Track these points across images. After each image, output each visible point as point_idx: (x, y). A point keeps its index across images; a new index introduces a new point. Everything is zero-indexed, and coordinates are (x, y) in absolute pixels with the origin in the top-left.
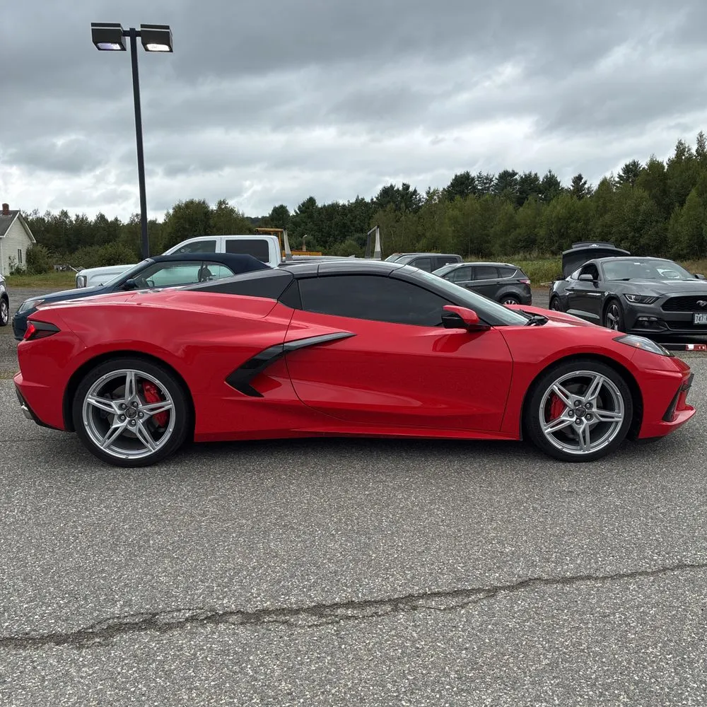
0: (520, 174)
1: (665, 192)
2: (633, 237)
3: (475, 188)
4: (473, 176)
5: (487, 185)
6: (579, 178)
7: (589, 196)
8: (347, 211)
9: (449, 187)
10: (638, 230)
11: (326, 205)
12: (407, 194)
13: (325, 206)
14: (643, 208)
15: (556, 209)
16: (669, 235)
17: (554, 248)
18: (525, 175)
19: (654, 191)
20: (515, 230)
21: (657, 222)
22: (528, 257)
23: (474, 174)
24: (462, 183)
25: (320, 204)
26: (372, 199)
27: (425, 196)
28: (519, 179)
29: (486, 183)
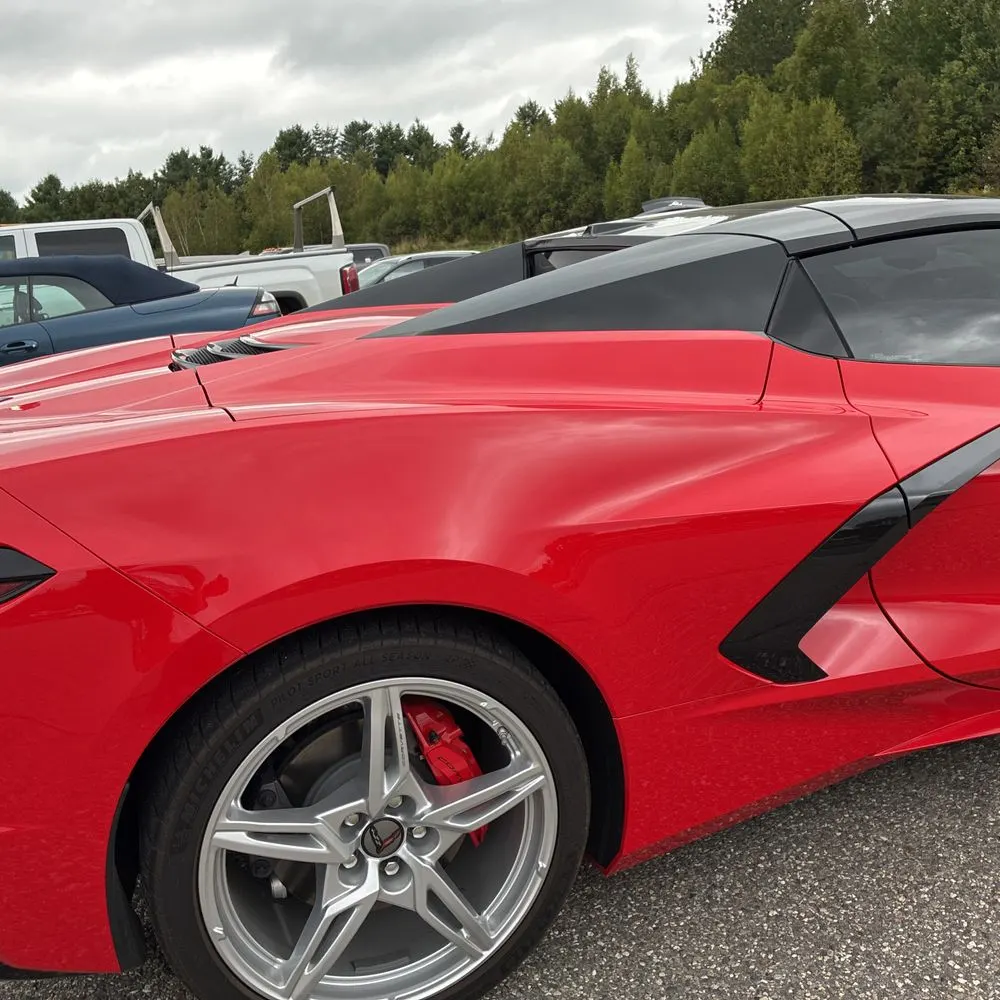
0: (375, 126)
1: (590, 141)
2: (557, 208)
3: (312, 150)
4: (306, 131)
5: (330, 145)
6: (459, 129)
7: (475, 155)
8: (116, 194)
9: (272, 150)
10: (562, 197)
11: (80, 187)
12: (210, 163)
13: (77, 188)
14: (566, 165)
15: (444, 174)
16: (605, 202)
17: (447, 232)
18: (383, 128)
19: (576, 141)
20: (388, 208)
21: (586, 184)
22: (414, 246)
23: (307, 128)
24: (292, 144)
25: (67, 185)
26: (155, 174)
27: (239, 166)
28: (374, 134)
29: (327, 142)
